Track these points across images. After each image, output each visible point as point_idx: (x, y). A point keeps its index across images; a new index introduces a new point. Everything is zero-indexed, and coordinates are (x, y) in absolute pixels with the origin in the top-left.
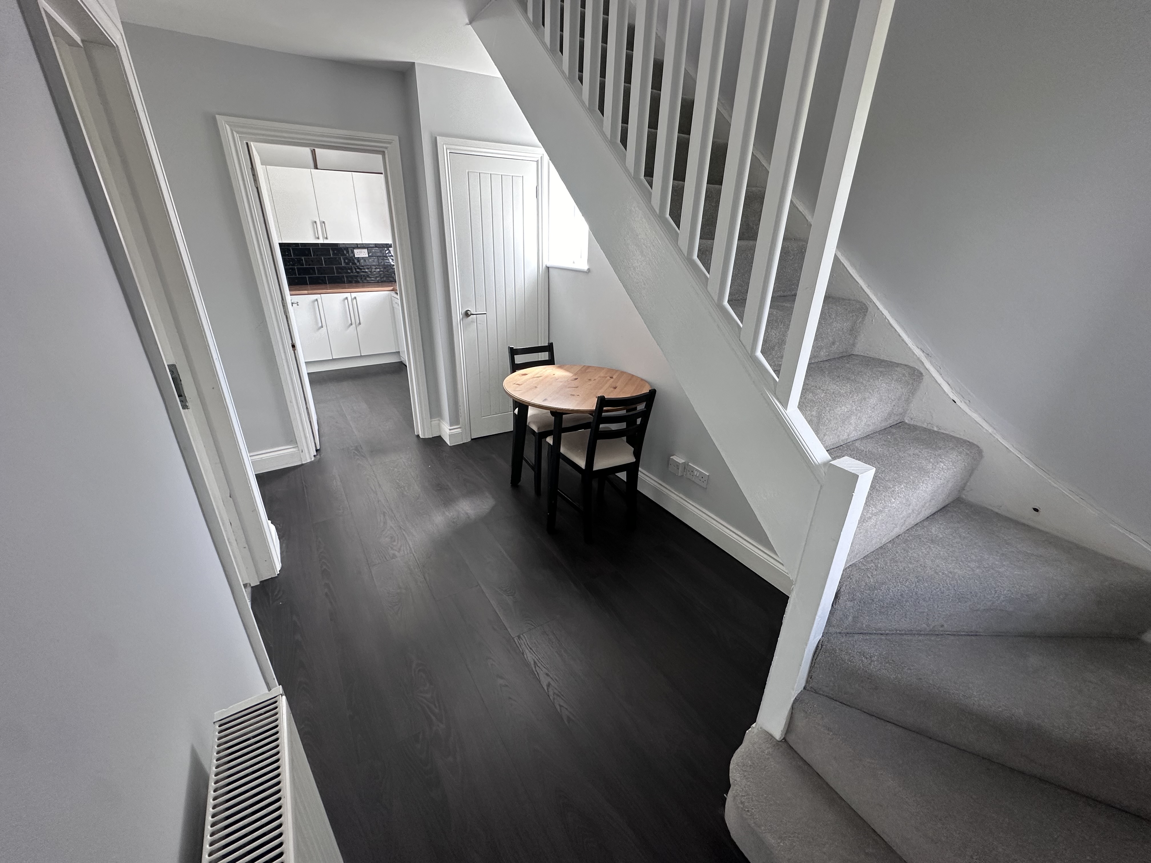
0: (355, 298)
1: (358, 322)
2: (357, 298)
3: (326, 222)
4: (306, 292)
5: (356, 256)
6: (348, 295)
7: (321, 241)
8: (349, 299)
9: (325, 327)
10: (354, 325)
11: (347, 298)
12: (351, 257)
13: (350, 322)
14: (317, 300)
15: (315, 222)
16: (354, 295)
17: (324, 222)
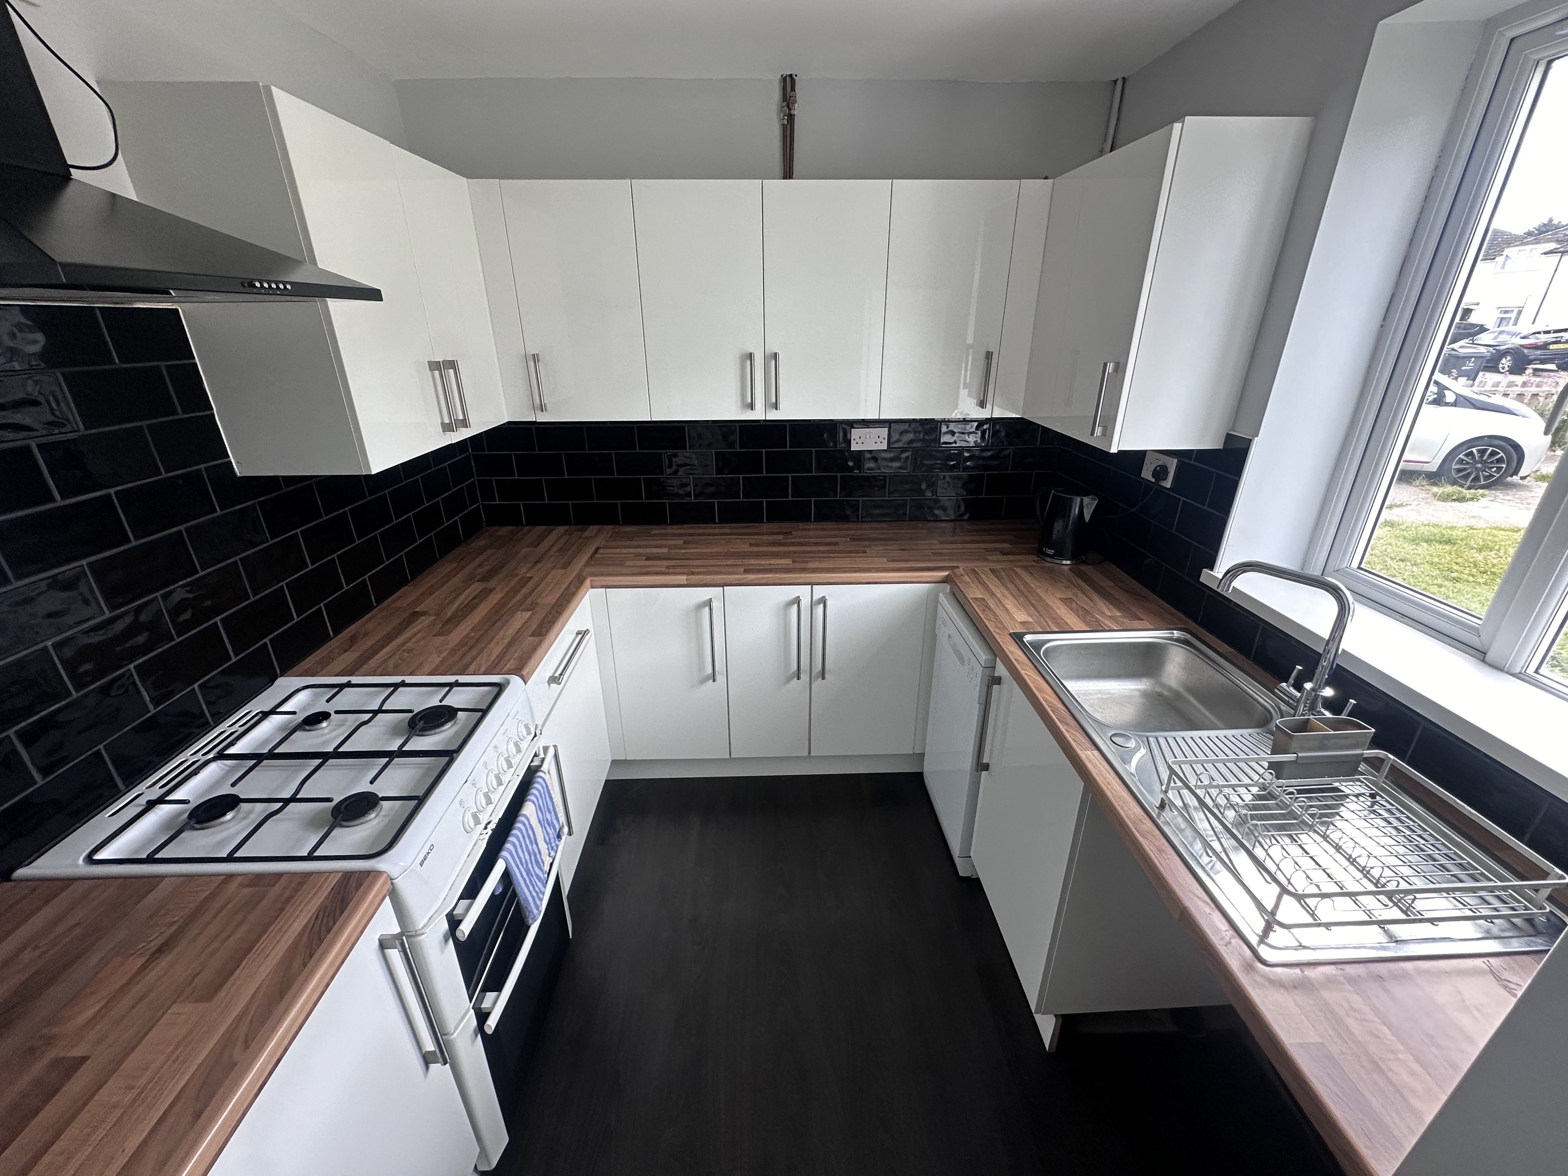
0: (823, 601)
1: (818, 666)
2: (829, 603)
3: (781, 357)
4: (683, 579)
5: (854, 447)
6: (803, 592)
7: (758, 414)
8: (805, 602)
9: (721, 678)
10: (805, 677)
11: (797, 601)
12: (842, 451)
13: (795, 668)
14: (709, 603)
15: (751, 356)
16: (820, 591)
17: (775, 356)
